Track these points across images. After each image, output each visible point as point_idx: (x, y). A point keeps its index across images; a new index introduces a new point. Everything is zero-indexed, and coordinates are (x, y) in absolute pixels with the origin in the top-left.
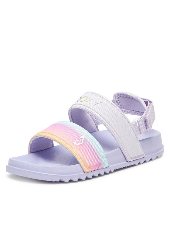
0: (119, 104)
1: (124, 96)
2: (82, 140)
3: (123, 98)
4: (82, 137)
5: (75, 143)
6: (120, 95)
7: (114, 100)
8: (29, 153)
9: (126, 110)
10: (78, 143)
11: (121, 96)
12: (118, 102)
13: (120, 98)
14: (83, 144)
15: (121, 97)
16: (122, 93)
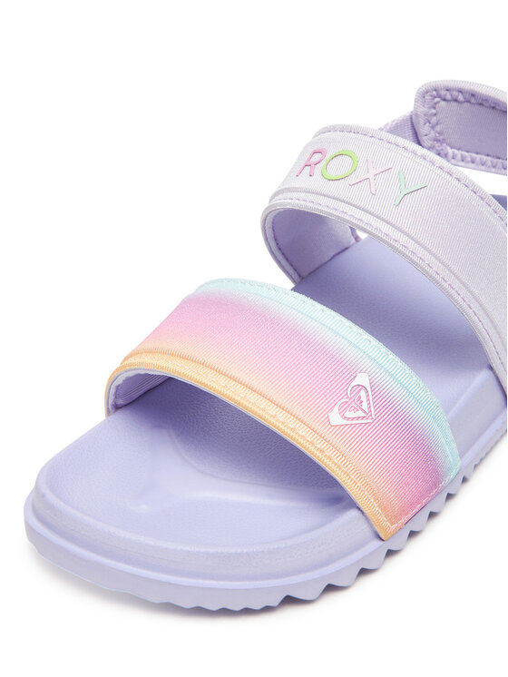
0: (433, 127)
1: (461, 98)
2: (362, 393)
3: (454, 104)
4: (363, 379)
5: (335, 418)
6: (443, 93)
7: (417, 115)
8: (108, 412)
9: (458, 153)
10: (348, 414)
11: (449, 97)
12: (434, 120)
13: (443, 103)
14: (368, 415)
15: (445, 100)
16: (451, 85)
